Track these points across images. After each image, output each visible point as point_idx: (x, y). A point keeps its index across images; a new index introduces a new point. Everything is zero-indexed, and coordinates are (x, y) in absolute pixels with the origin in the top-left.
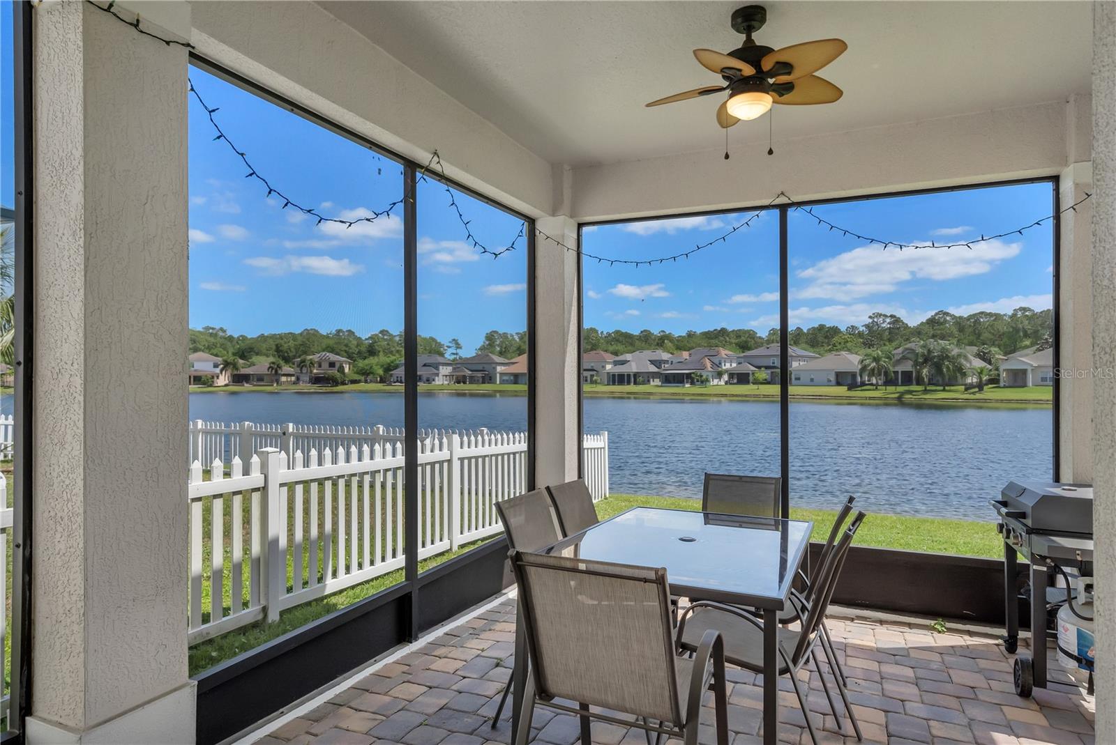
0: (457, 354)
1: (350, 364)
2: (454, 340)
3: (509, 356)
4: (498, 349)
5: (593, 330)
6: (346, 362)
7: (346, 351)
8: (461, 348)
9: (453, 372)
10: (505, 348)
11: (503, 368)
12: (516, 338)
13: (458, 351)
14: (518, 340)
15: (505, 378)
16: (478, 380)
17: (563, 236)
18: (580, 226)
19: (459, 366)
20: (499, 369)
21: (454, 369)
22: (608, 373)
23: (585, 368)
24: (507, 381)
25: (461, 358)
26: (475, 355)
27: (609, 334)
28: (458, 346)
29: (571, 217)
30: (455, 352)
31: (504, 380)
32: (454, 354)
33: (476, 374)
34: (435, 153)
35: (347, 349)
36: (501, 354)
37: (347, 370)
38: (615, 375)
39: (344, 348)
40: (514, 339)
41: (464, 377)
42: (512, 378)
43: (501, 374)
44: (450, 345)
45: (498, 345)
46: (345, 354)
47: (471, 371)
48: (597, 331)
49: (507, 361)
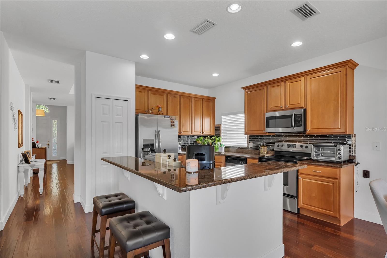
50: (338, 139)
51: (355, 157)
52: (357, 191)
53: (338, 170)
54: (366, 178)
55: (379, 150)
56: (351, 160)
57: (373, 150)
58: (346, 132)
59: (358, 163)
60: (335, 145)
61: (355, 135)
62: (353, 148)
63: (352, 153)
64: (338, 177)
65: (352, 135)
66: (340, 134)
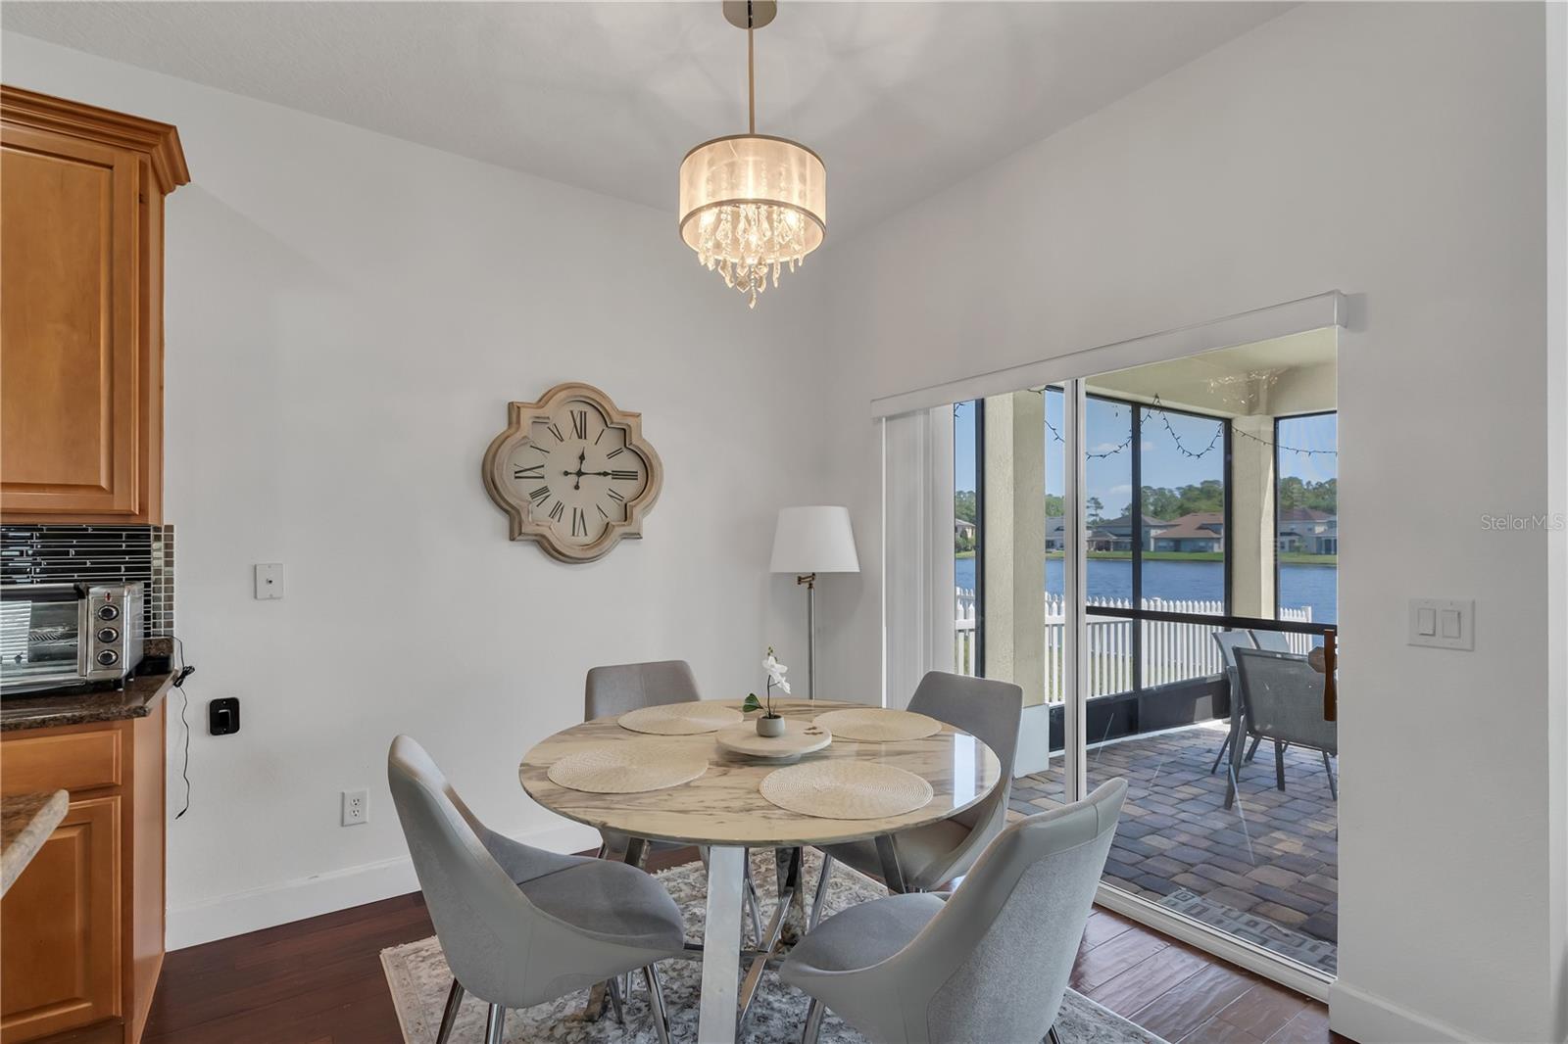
0: (1097, 515)
1: (972, 528)
2: (1093, 499)
3: (1168, 517)
4: (1152, 508)
5: (1293, 480)
6: (969, 527)
7: (967, 514)
8: (1102, 508)
9: (1093, 537)
10: (1162, 507)
11: (1159, 532)
12: (1177, 494)
13: (1099, 511)
14: (1179, 496)
15: (1161, 544)
16: (1125, 547)
17: (1259, 432)
18: (1277, 420)
19: (1100, 529)
20: (1153, 533)
21: (1094, 532)
22: (1318, 538)
23: (1283, 531)
24: (1165, 547)
25: (1101, 519)
26: (1120, 516)
27: (1321, 485)
28: (1098, 506)
29: (1268, 414)
30: (1094, 513)
31: (1160, 547)
32: (1093, 515)
33: (1122, 539)
34: (1157, 397)
35: (969, 512)
36: (1156, 514)
37: (969, 535)
38: (1330, 541)
39: (965, 511)
40: (1173, 496)
41: (1108, 542)
42: (1172, 544)
43: (1157, 539)
44: (1089, 504)
45: (1152, 505)
46: (966, 518)
47: (1116, 535)
48: (1300, 482)
49: (1164, 523)
50: (72, 551)
51: (169, 641)
52: (180, 815)
53: (116, 737)
54: (226, 733)
55: (279, 598)
56: (156, 665)
57: (256, 597)
58: (140, 510)
59: (187, 672)
60: (82, 586)
61: (170, 528)
62: (163, 595)
63: (152, 621)
64: (117, 778)
65: (157, 529)
66: (83, 522)
